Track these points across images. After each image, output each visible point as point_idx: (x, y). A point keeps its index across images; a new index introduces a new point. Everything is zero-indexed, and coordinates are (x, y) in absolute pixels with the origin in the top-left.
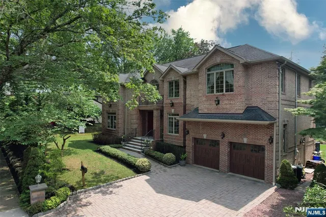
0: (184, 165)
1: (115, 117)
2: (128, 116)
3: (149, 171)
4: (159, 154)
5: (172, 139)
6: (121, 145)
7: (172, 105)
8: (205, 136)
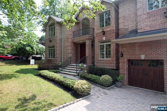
0: (120, 87)
1: (54, 49)
2: (64, 48)
3: (89, 94)
4: (94, 77)
5: (104, 63)
6: (58, 70)
7: (104, 33)
8: (143, 57)
